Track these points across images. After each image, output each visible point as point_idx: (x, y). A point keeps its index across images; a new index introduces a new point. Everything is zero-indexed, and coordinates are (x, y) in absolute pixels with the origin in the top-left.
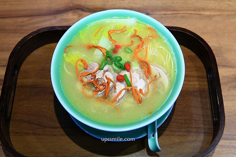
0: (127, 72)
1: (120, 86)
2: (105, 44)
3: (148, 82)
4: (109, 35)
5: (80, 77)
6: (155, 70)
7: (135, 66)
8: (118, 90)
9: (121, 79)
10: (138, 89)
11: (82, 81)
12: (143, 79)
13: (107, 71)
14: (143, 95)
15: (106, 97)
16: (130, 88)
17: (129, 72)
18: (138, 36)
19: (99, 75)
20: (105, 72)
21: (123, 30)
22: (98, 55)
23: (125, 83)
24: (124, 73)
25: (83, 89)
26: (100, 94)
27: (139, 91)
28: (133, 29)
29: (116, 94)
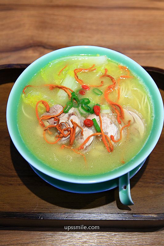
0: (95, 116)
1: (88, 132)
2: (71, 84)
3: (121, 127)
4: (76, 74)
5: (41, 121)
6: (128, 114)
7: (106, 110)
8: (85, 137)
9: (89, 124)
10: (109, 135)
11: (43, 125)
12: (115, 124)
13: (73, 115)
14: (115, 142)
15: (70, 144)
16: (99, 134)
17: (98, 117)
18: (109, 76)
19: (63, 119)
20: (70, 115)
21: (92, 69)
22: (62, 96)
23: (93, 128)
24: (93, 117)
25: (44, 134)
26: (64, 140)
27: (110, 138)
28: (103, 68)
29: (83, 141)
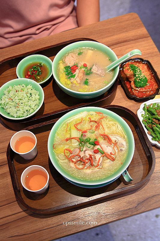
0: (97, 146)
1: (98, 156)
2: (75, 134)
3: (113, 146)
4: (76, 128)
5: (70, 159)
6: (113, 139)
7: (101, 140)
8: (97, 158)
9: (96, 152)
10: (109, 153)
11: (73, 162)
12: (109, 146)
13: (86, 150)
14: (114, 155)
15: (92, 165)
16: (104, 155)
17: (99, 145)
18: (93, 121)
19: (82, 155)
20: (85, 151)
21: (81, 121)
22: (75, 144)
23: (99, 153)
25: (75, 166)
26: (88, 165)
27: (110, 154)
28: (87, 118)
29: (97, 161)
